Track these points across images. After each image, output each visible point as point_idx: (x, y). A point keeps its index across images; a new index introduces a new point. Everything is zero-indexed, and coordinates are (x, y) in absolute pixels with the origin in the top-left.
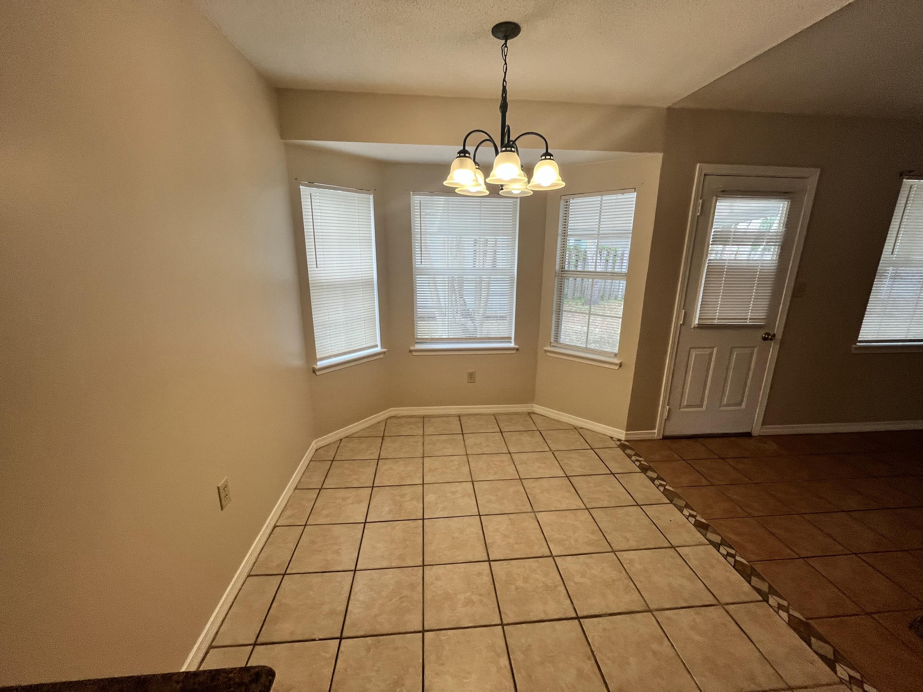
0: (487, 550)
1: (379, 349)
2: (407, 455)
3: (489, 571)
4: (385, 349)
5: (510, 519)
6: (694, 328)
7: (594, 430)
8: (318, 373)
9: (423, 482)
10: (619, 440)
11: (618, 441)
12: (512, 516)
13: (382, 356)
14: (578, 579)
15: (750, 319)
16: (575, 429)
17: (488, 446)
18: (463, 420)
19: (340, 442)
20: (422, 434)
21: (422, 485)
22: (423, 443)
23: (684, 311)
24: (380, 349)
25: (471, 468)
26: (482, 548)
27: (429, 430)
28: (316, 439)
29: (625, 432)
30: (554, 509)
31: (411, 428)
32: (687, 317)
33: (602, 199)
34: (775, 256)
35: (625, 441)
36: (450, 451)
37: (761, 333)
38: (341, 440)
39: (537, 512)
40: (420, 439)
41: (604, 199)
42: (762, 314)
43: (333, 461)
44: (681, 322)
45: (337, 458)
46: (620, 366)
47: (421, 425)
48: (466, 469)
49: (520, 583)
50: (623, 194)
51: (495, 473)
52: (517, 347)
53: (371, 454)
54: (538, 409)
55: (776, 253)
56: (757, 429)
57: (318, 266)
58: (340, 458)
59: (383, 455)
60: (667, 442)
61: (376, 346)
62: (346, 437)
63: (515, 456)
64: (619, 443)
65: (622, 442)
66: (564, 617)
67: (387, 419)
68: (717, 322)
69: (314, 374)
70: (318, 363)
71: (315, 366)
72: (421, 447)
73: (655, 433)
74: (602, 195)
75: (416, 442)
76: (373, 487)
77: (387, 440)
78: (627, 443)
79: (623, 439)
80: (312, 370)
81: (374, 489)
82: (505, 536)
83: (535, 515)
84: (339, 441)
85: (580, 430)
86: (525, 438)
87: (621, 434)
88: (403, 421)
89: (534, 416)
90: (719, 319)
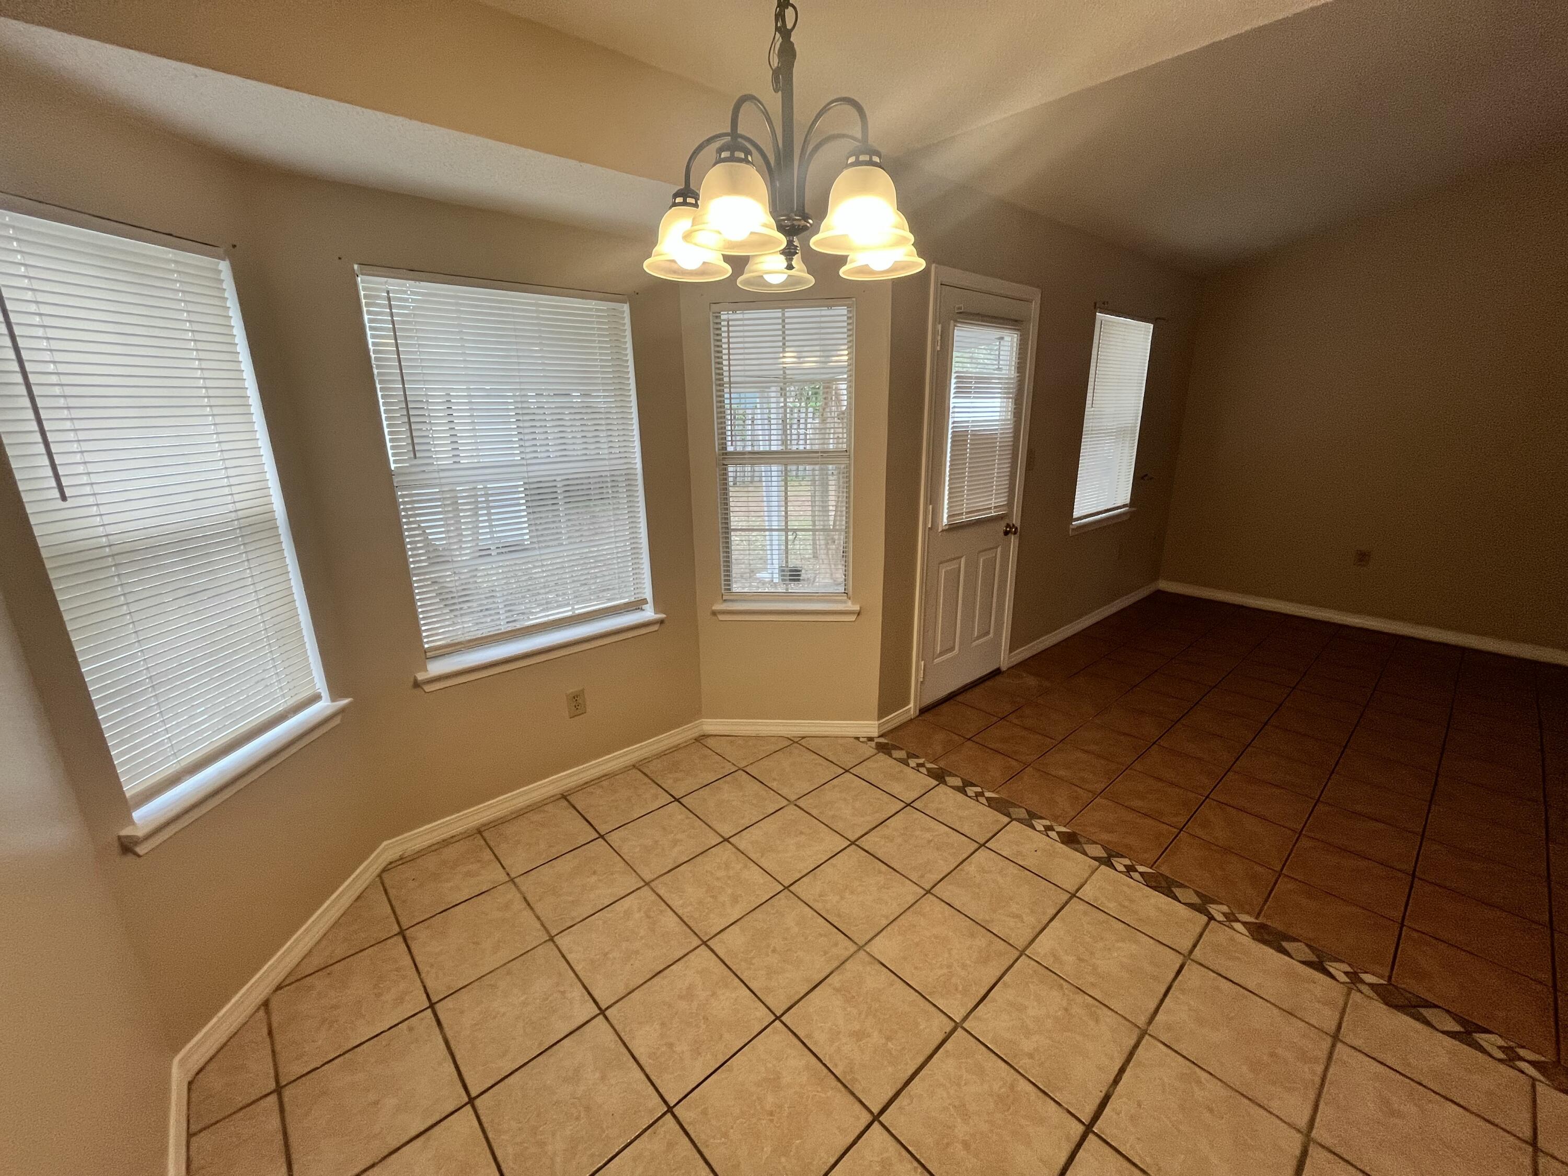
0: (853, 1094)
1: (325, 706)
2: (505, 954)
3: (894, 1143)
4: (346, 697)
5: (838, 990)
6: (943, 531)
7: (826, 734)
8: (141, 850)
9: (599, 1008)
10: (871, 739)
11: (869, 741)
12: (835, 980)
13: (337, 721)
14: (1027, 1045)
15: (995, 507)
16: (794, 742)
17: (675, 842)
18: (579, 801)
19: (268, 1012)
20: (507, 879)
21: (601, 1017)
22: (525, 899)
23: (931, 506)
24: (329, 703)
25: (680, 912)
26: (840, 1099)
27: (517, 862)
28: (176, 1051)
29: (876, 722)
30: (884, 922)
31: (469, 874)
32: (936, 514)
33: (783, 314)
34: (1010, 413)
35: (879, 737)
36: (604, 894)
37: (1002, 527)
38: (266, 1004)
39: (866, 944)
40: (509, 896)
41: (787, 315)
42: (1003, 501)
43: (279, 1090)
44: (930, 526)
45: (292, 1069)
46: (859, 614)
47: (487, 855)
48: (670, 922)
49: (961, 1130)
50: (830, 307)
51: (735, 899)
52: (663, 616)
53: (400, 1000)
54: (711, 725)
55: (1010, 409)
56: (1004, 660)
57: (67, 494)
58: (298, 1069)
59: (437, 988)
60: (928, 716)
61: (316, 698)
62: (279, 988)
63: (742, 842)
64: (873, 744)
65: (876, 740)
66: (1073, 1146)
67: (380, 876)
68: (966, 518)
69: (130, 858)
70: (134, 814)
71: (126, 832)
72: (527, 913)
73: (912, 708)
74: (783, 308)
75: (507, 906)
76: (471, 1101)
77: (419, 936)
78: (882, 740)
79: (876, 735)
80: (116, 844)
81: (478, 1102)
82: (859, 1035)
83: (868, 953)
84: (262, 1013)
85: (803, 742)
86: (727, 792)
87: (871, 727)
88: (430, 862)
89: (710, 742)
90: (967, 513)
